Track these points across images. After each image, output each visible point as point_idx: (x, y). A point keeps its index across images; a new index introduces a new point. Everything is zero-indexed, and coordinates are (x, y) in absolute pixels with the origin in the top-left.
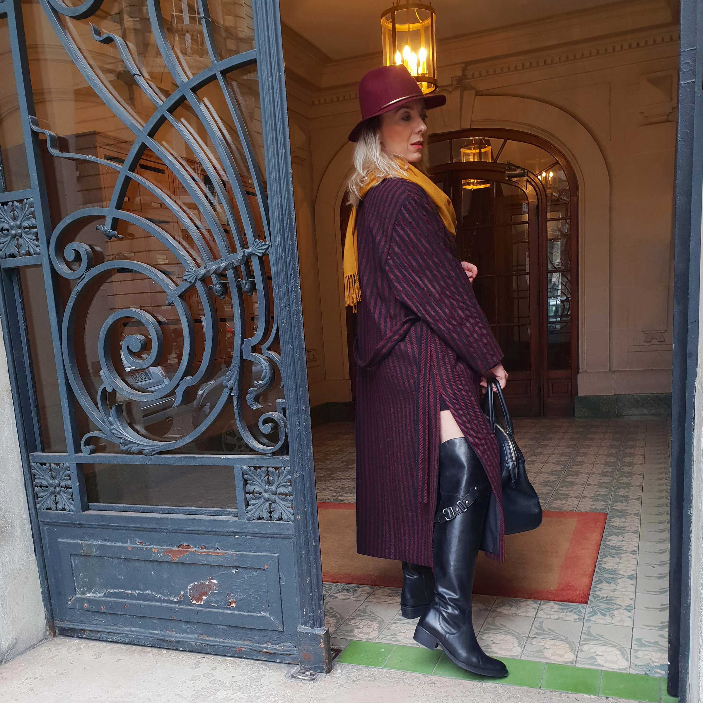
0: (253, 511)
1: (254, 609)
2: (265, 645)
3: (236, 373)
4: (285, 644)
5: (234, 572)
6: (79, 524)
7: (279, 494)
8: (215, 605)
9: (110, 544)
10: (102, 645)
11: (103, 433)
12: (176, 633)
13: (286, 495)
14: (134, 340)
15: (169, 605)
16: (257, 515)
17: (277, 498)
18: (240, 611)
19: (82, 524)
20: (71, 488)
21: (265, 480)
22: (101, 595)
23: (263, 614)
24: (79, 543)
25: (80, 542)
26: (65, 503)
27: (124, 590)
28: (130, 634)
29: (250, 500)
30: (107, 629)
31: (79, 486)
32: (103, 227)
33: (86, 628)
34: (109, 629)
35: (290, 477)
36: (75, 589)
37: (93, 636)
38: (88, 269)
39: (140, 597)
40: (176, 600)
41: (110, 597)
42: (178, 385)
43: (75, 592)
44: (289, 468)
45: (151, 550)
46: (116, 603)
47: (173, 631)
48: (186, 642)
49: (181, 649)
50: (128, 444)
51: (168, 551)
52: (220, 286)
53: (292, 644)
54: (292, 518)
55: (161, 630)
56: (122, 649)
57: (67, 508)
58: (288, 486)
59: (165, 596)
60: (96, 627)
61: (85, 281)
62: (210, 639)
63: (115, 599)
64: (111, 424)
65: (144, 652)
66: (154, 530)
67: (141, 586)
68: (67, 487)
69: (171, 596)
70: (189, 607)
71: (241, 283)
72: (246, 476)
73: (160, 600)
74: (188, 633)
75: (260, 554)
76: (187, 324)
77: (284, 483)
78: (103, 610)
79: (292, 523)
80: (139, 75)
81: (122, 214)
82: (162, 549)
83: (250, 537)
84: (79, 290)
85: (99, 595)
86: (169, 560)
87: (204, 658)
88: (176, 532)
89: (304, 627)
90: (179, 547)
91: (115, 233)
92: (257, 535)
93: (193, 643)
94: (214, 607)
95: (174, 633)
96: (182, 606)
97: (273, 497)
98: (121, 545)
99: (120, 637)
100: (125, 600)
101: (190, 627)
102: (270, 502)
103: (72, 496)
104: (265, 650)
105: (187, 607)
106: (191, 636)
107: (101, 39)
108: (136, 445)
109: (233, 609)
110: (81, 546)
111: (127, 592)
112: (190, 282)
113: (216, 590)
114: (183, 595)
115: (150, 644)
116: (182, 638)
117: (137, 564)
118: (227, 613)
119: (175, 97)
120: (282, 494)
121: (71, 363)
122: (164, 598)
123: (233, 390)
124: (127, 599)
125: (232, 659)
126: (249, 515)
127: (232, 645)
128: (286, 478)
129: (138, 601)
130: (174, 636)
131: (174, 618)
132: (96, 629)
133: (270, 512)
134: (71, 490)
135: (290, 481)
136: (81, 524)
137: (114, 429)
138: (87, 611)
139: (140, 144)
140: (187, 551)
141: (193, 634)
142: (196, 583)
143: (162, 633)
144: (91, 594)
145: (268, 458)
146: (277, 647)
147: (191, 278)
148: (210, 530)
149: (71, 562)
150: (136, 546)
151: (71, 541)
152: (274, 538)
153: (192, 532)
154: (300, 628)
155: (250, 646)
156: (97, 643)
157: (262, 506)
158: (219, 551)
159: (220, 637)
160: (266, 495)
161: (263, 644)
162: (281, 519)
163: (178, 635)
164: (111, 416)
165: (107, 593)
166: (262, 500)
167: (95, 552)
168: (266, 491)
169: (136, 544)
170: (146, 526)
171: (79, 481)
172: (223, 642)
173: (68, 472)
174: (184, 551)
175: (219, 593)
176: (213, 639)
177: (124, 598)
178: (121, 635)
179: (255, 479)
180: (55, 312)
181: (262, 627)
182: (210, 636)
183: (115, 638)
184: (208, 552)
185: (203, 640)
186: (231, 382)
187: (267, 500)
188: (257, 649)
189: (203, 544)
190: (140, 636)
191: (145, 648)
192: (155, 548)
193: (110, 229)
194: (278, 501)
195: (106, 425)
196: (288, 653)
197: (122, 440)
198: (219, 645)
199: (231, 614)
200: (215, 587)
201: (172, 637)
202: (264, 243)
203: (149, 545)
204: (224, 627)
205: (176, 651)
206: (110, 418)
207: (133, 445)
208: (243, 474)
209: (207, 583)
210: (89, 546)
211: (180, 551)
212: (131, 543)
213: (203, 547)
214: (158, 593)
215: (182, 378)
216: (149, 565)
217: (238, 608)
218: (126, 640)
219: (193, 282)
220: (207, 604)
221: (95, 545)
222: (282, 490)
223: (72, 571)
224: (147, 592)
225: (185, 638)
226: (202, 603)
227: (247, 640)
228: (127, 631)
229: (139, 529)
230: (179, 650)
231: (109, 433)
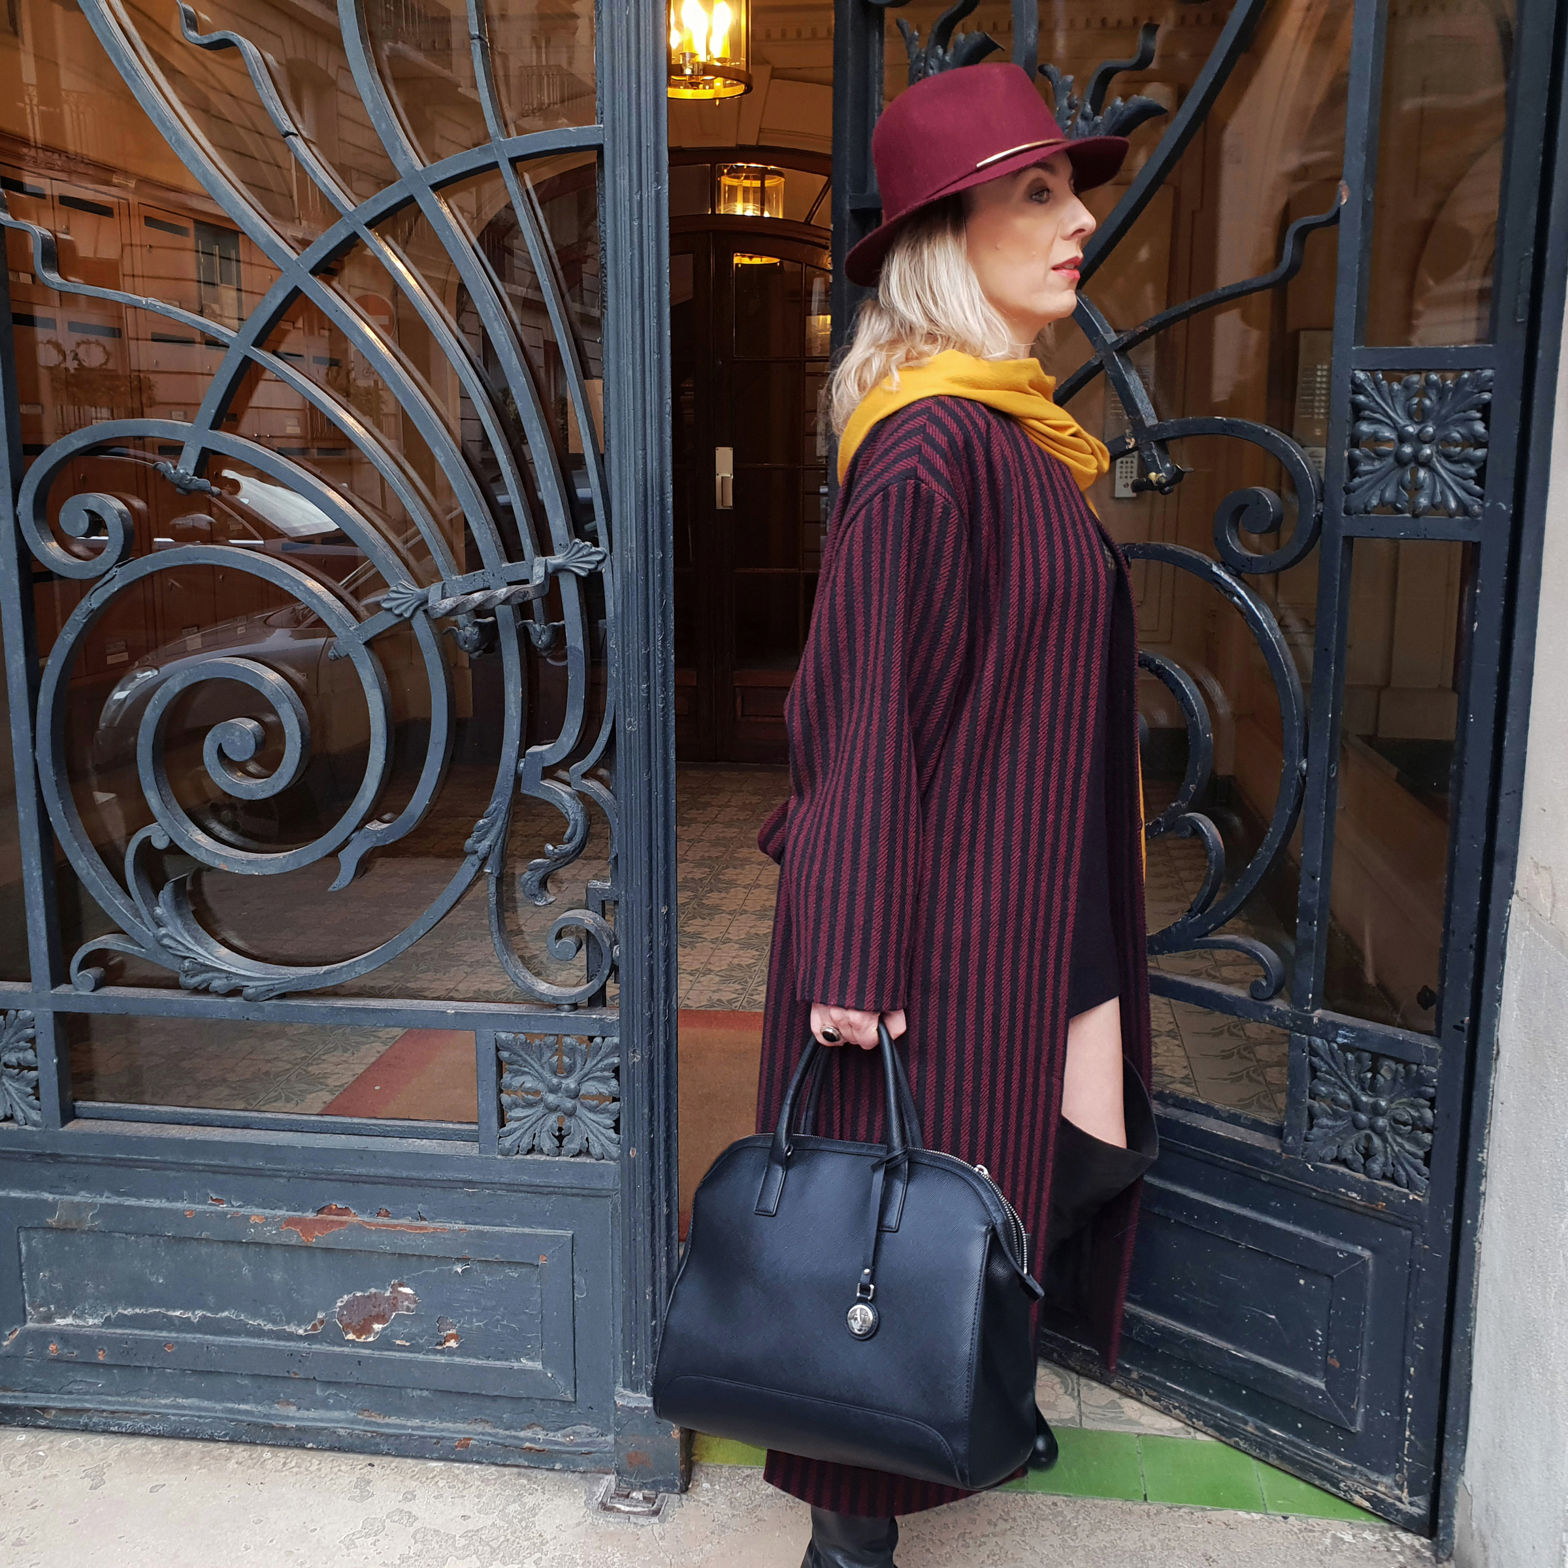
0: (518, 1134)
1: (503, 1352)
2: (528, 1433)
3: (499, 823)
4: (578, 1428)
5: (460, 1270)
6: (50, 1155)
7: (584, 1097)
8: (404, 1343)
9: (132, 1202)
10: (95, 1444)
11: (131, 940)
12: (299, 1409)
13: (600, 1097)
14: (237, 733)
15: (282, 1343)
16: (526, 1142)
17: (578, 1106)
18: (469, 1356)
19: (59, 1155)
20: (35, 1069)
21: (550, 1065)
22: (96, 1321)
23: (526, 1363)
24: (45, 1201)
25: (50, 1197)
26: (14, 1104)
27: (163, 1311)
28: (173, 1415)
29: (511, 1109)
30: (108, 1403)
31: (58, 1065)
32: (175, 468)
33: (51, 1404)
34: (114, 1402)
35: (616, 1060)
36: (24, 1309)
37: (67, 1422)
38: (125, 557)
39: (205, 1326)
40: (301, 1332)
41: (121, 1327)
42: (346, 842)
43: (25, 1315)
44: (616, 1040)
45: (247, 1218)
46: (138, 1342)
47: (289, 1404)
48: (325, 1428)
49: (310, 1445)
50: (202, 972)
51: (291, 1222)
52: (476, 630)
53: (595, 1429)
54: (614, 1151)
55: (258, 1402)
56: (151, 1452)
57: (19, 1115)
58: (608, 1078)
59: (274, 1322)
60: (79, 1400)
61: (115, 587)
62: (387, 1420)
63: (136, 1332)
64: (159, 924)
65: (213, 1458)
66: (258, 1173)
67: (211, 1300)
68: (21, 1067)
69: (288, 1323)
70: (337, 1349)
71: (531, 630)
72: (505, 1054)
73: (259, 1333)
74: (327, 1407)
75: (527, 1230)
76: (381, 706)
77: (598, 1074)
78: (101, 1358)
79: (612, 1163)
80: (295, 135)
81: (226, 441)
82: (274, 1217)
83: (504, 1193)
84: (95, 606)
85: (91, 1322)
86: (293, 1243)
87: (371, 1465)
88: (316, 1177)
89: (631, 1394)
90: (320, 1211)
91: (204, 482)
92: (522, 1188)
93: (342, 1432)
94: (402, 1348)
95: (293, 1408)
96: (316, 1347)
97: (569, 1104)
98: (163, 1204)
99: (145, 1421)
100: (164, 1334)
101: (336, 1394)
102: (559, 1114)
103: (36, 1088)
104: (528, 1444)
105: (331, 1348)
106: (336, 1414)
107: (206, 41)
108: (224, 975)
109: (451, 1352)
110: (52, 1207)
111: (170, 1313)
112: (401, 615)
113: (408, 1309)
114: (322, 1322)
115: (225, 1435)
116: (314, 1419)
117: (204, 1250)
118: (434, 1364)
119: (390, 197)
120: (593, 1097)
121: (56, 774)
122: (270, 1326)
123: (490, 861)
124: (170, 1331)
125: (441, 1464)
126: (507, 1142)
127: (444, 1434)
128: (606, 1062)
129: (198, 1336)
130: (292, 1415)
131: (296, 1374)
132: (78, 1405)
133: (560, 1138)
134: (33, 1074)
135: (617, 1071)
136: (55, 1157)
137: (165, 936)
138: (56, 1360)
139: (289, 289)
140: (342, 1223)
141: (344, 1409)
142: (359, 1294)
143: (260, 1408)
144: (69, 1320)
145: (563, 1014)
146: (558, 1437)
147: (403, 607)
148: (405, 1174)
149: (19, 1244)
150: (205, 1207)
151: (24, 1195)
152: (567, 1195)
153: (356, 1180)
154: (623, 1396)
155: (490, 1435)
156: (81, 1439)
157: (541, 1122)
158: (424, 1223)
159: (413, 1415)
160: (551, 1098)
161: (522, 1429)
162: (585, 1152)
163: (304, 1413)
164: (161, 904)
165: (113, 1316)
166: (540, 1110)
167: (89, 1221)
168: (554, 1090)
169: (205, 1203)
170: (236, 1162)
171: (58, 1054)
172: (422, 1428)
173: (30, 1031)
174: (332, 1221)
175: (417, 1318)
176: (393, 1420)
177: (161, 1329)
178: (148, 1417)
179: (526, 1061)
180: (21, 652)
181: (522, 1393)
182: (388, 1414)
183: (130, 1423)
184: (395, 1226)
185: (367, 1423)
186: (486, 843)
187: (552, 1109)
188: (508, 1442)
189: (384, 1206)
190: (200, 1417)
191: (212, 1445)
192: (256, 1214)
193: (191, 472)
194: (581, 1111)
195: (144, 923)
196: (584, 1450)
197: (187, 963)
198: (411, 1435)
199: (447, 1365)
200: (406, 1303)
201: (288, 1418)
202: (594, 549)
203: (239, 1206)
204: (425, 1393)
205: (297, 1451)
206: (159, 911)
207: (216, 974)
208: (498, 1050)
209: (388, 1294)
210: (77, 1207)
211: (321, 1221)
212: (192, 1200)
213: (383, 1212)
214: (255, 1316)
215: (359, 827)
216: (236, 1253)
217: (462, 1351)
218: (159, 1427)
219: (407, 615)
220: (385, 1342)
221: (93, 1206)
222: (590, 1087)
223: (21, 1265)
224: (226, 1314)
225: (321, 1420)
226: (371, 1339)
227: (482, 1420)
228: (166, 1406)
229: (215, 1170)
230: (303, 1447)
231: (151, 945)
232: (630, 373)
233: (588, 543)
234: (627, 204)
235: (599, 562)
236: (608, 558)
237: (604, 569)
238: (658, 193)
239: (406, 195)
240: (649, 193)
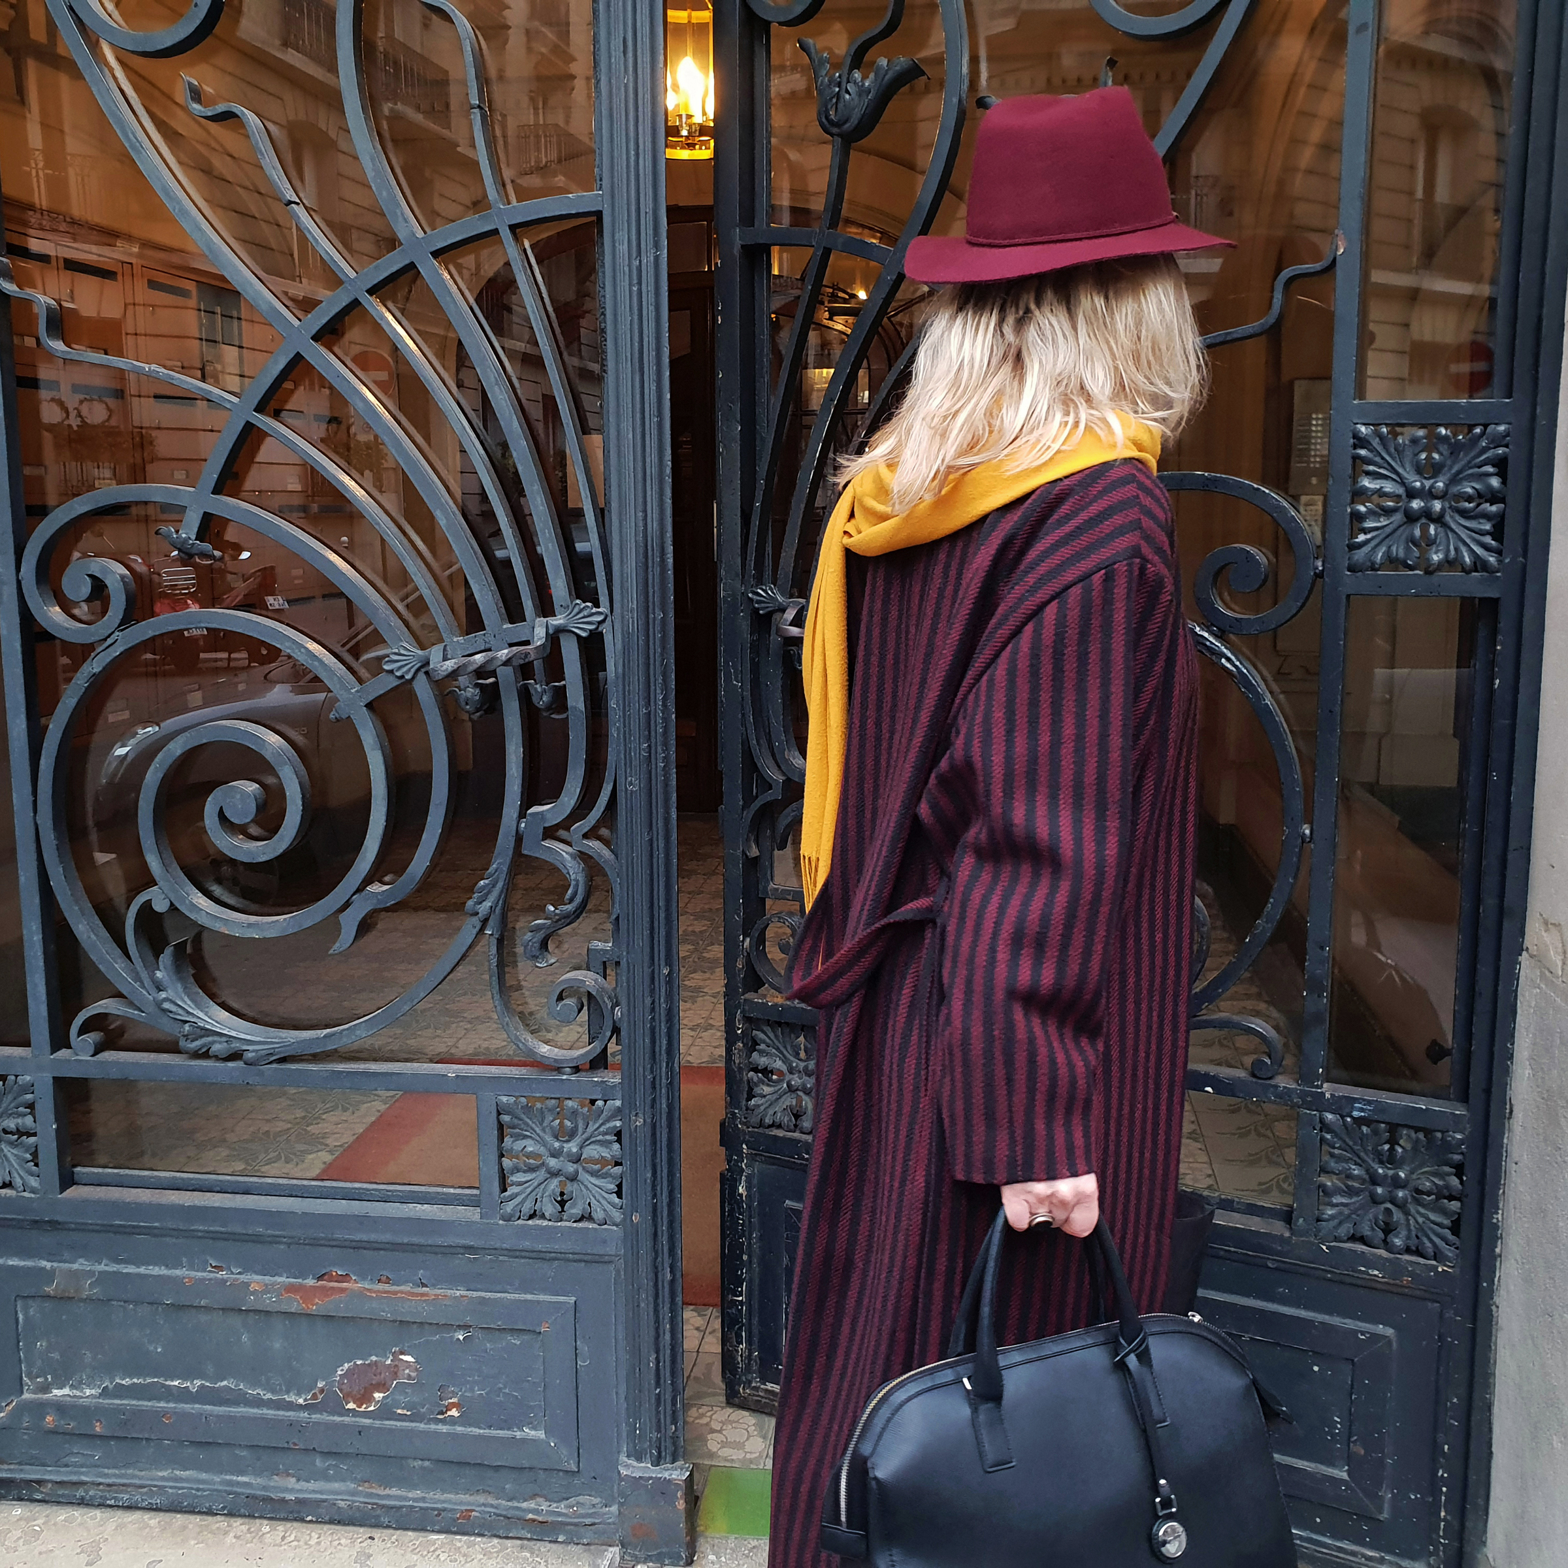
0: (519, 1199)
1: (505, 1421)
2: (532, 1505)
3: (500, 885)
4: (581, 1499)
5: (461, 1338)
6: (48, 1222)
7: (587, 1161)
8: (405, 1412)
9: (131, 1269)
10: (92, 1518)
11: (131, 1004)
12: (298, 1480)
13: (603, 1161)
14: (238, 796)
15: (281, 1413)
16: (527, 1208)
17: (580, 1170)
18: (470, 1425)
19: (57, 1222)
20: (35, 1134)
21: (552, 1128)
22: (93, 1392)
23: (529, 1432)
24: (44, 1269)
25: (48, 1265)
26: (13, 1171)
27: (161, 1380)
28: (171, 1487)
29: (512, 1174)
30: (107, 1476)
31: (57, 1130)
32: (177, 532)
33: (47, 1477)
34: (112, 1475)
35: (618, 1124)
36: (21, 1378)
37: (63, 1496)
38: (128, 619)
39: (203, 1396)
40: (301, 1401)
41: (120, 1397)
42: (347, 905)
43: (21, 1385)
44: (618, 1103)
45: (247, 1284)
46: (138, 1413)
47: (288, 1475)
48: (324, 1501)
49: (309, 1518)
50: (202, 1037)
51: (290, 1289)
52: (478, 691)
53: (598, 1500)
54: (617, 1216)
55: (257, 1473)
56: (148, 1526)
57: (18, 1182)
58: (610, 1142)
59: (273, 1392)
60: (75, 1473)
61: (117, 651)
62: (387, 1492)
63: (134, 1402)
64: (159, 988)
65: (211, 1532)
66: (257, 1239)
67: (210, 1369)
68: (20, 1133)
69: (288, 1392)
70: (337, 1419)
71: (532, 691)
72: (506, 1118)
73: (258, 1402)
74: (327, 1478)
75: (529, 1297)
76: (383, 768)
77: (600, 1137)
78: (98, 1429)
79: (615, 1228)
80: (298, 204)
81: (226, 506)
82: (273, 1285)
83: (506, 1258)
84: (97, 670)
85: (88, 1392)
86: (293, 1310)
87: (372, 1538)
88: (315, 1243)
89: (635, 1463)
90: (320, 1278)
91: (207, 547)
92: (523, 1254)
93: (342, 1504)
94: (402, 1418)
95: (293, 1480)
96: (316, 1417)
97: (571, 1168)
98: (163, 1271)
99: (142, 1494)
100: (162, 1404)
101: (336, 1466)
102: (562, 1178)
103: (35, 1155)
104: (530, 1516)
105: (331, 1418)
106: (336, 1486)
107: (210, 114)
108: (224, 1039)
109: (452, 1421)
110: (50, 1275)
111: (168, 1383)
112: (402, 677)
113: (409, 1377)
114: (322, 1391)
115: (224, 1508)
116: (314, 1491)
117: (204, 1318)
118: (437, 1434)
119: (392, 263)
120: (596, 1162)
121: (57, 838)
122: (269, 1396)
123: (491, 922)
124: (168, 1402)
125: (442, 1536)
126: (509, 1207)
127: (445, 1505)
128: (608, 1125)
129: (197, 1406)
130: (291, 1487)
131: (295, 1444)
132: (74, 1478)
133: (562, 1203)
134: (32, 1140)
135: (619, 1134)
136: (54, 1225)
137: (166, 1000)
138: (54, 1432)
139: (292, 356)
140: (343, 1290)
141: (344, 1480)
142: (359, 1362)
143: (259, 1480)
144: (66, 1391)
145: (565, 1077)
146: (562, 1507)
147: (405, 669)
148: (406, 1241)
149: (16, 1313)
150: (205, 1274)
151: (22, 1263)
152: (568, 1260)
153: (358, 1246)
154: (627, 1466)
155: (492, 1506)
156: (77, 1513)
157: (542, 1186)
158: (425, 1289)
159: (414, 1487)
160: (553, 1162)
161: (525, 1500)
162: (586, 1217)
163: (303, 1485)
164: (161, 967)
165: (111, 1387)
166: (542, 1174)
167: (88, 1289)
168: (555, 1154)
169: (204, 1270)
170: (238, 1229)
171: (57, 1120)
172: (423, 1499)
173: (29, 1096)
174: (332, 1288)
175: (419, 1386)
176: (394, 1491)
177: (159, 1400)
178: (145, 1490)
179: (528, 1125)
180: (23, 717)
181: (526, 1464)
182: (387, 1484)
183: (126, 1497)
184: (395, 1293)
185: (371, 1495)
186: (487, 904)
187: (554, 1174)
188: (510, 1513)
189: (385, 1273)
190: (198, 1490)
191: (210, 1518)
192: (256, 1281)
193: (194, 537)
194: (584, 1176)
195: (143, 987)
196: (588, 1521)
197: (187, 1027)
198: (412, 1507)
199: (448, 1434)
200: (407, 1371)
201: (287, 1490)
202: (594, 610)
203: (239, 1273)
204: (427, 1463)
205: (296, 1524)
206: (159, 974)
207: (216, 1038)
208: (499, 1114)
209: (389, 1362)
210: (74, 1274)
211: (323, 1288)
212: (192, 1267)
213: (383, 1278)
214: (254, 1385)
215: (359, 890)
216: (235, 1321)
217: (463, 1420)
218: (157, 1500)
219: (408, 677)
220: (385, 1412)
221: (91, 1273)
222: (592, 1151)
223: (18, 1335)
224: (225, 1383)
225: (321, 1492)
226: (372, 1408)
227: (484, 1491)
228: (163, 1479)
229: (215, 1237)
230: (303, 1520)
231: (151, 1009)
232: (631, 436)
233: (589, 604)
234: (627, 269)
235: (600, 623)
236: (609, 619)
237: (605, 629)
238: (657, 258)
239: (407, 262)
240: (648, 259)
